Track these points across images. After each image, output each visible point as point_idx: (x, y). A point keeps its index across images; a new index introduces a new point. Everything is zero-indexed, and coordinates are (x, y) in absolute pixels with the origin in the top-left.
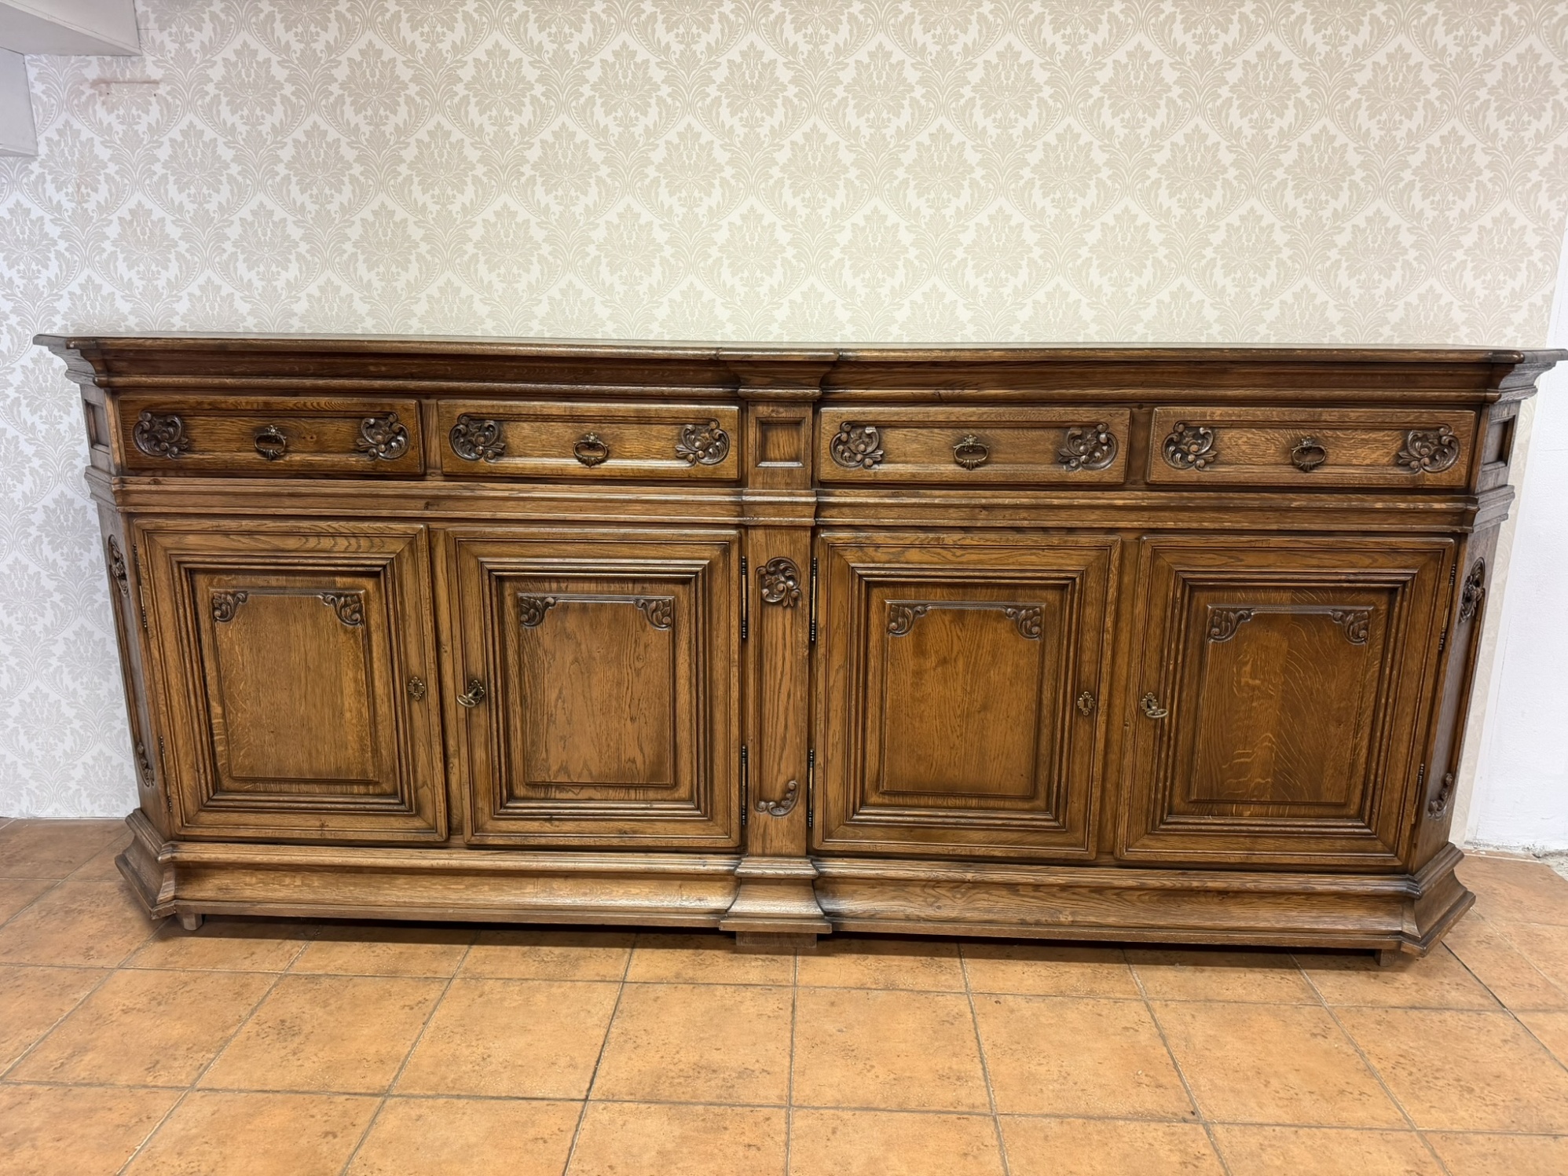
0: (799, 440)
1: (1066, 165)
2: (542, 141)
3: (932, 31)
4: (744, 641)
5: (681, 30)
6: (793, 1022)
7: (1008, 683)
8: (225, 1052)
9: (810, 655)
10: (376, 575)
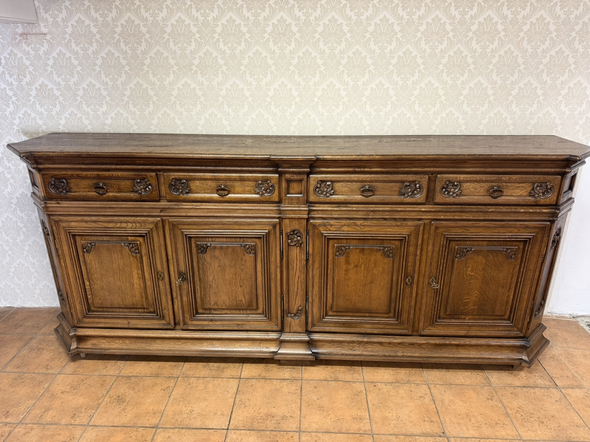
0: (302, 186)
1: (407, 64)
2: (199, 56)
3: (354, 11)
4: (282, 259)
5: (253, 11)
6: (301, 396)
7: (380, 274)
8: (98, 410)
9: (307, 264)
10: (144, 236)
